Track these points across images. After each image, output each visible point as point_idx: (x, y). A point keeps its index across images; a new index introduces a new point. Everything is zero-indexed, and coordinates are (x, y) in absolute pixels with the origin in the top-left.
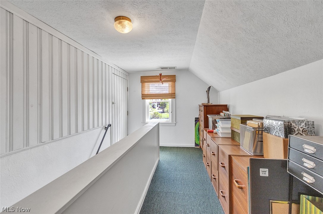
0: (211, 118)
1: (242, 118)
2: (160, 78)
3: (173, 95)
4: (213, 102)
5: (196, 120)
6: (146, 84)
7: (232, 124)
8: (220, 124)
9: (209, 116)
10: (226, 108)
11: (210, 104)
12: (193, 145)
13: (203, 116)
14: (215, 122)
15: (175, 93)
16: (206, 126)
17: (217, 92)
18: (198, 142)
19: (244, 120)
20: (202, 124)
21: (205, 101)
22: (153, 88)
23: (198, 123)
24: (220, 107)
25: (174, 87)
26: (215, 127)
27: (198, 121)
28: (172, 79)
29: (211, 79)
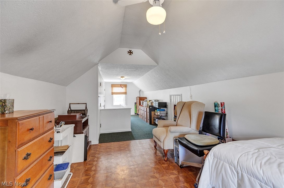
0: (141, 102)
1: (149, 101)
2: (121, 86)
3: (125, 93)
4: (142, 96)
5: (135, 104)
6: (114, 88)
7: (147, 103)
8: (144, 103)
9: (141, 101)
10: (146, 98)
11: (140, 97)
12: (134, 114)
13: (139, 101)
14: (143, 103)
15: (126, 92)
16: (140, 104)
17: (143, 92)
18: (136, 113)
19: (150, 101)
20: (138, 104)
21: (139, 96)
22: (116, 90)
23: (136, 105)
24: (144, 98)
25: (126, 89)
26: (143, 104)
27: (136, 104)
28: (125, 86)
29: (141, 87)
